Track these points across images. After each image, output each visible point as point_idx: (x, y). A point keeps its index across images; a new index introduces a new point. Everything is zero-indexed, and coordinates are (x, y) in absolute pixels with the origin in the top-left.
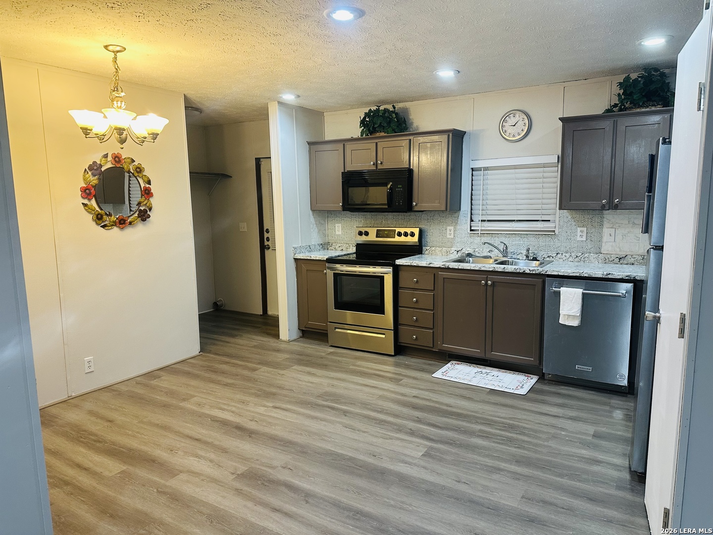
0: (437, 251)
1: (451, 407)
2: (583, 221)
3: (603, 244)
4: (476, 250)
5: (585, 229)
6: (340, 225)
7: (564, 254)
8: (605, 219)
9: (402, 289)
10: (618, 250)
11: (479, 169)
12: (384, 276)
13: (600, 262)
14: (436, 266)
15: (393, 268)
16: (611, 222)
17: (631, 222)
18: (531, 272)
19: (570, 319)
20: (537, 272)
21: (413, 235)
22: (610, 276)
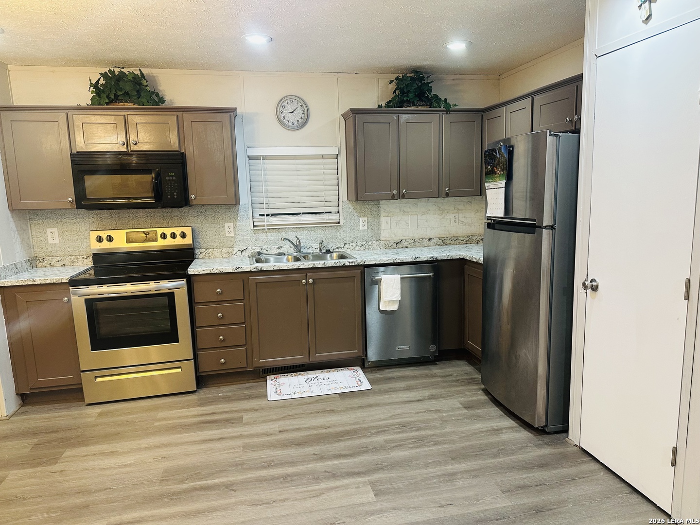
0: (215, 253)
1: (329, 427)
2: (363, 212)
3: (382, 232)
4: (264, 247)
5: (366, 219)
6: (55, 230)
7: (351, 244)
8: (381, 209)
9: (199, 304)
10: (393, 236)
11: (257, 158)
12: (173, 292)
13: (381, 248)
14: (245, 271)
15: (187, 280)
16: (386, 212)
17: (401, 211)
18: (351, 264)
19: (390, 304)
20: (356, 264)
21: (183, 235)
22: (418, 260)
